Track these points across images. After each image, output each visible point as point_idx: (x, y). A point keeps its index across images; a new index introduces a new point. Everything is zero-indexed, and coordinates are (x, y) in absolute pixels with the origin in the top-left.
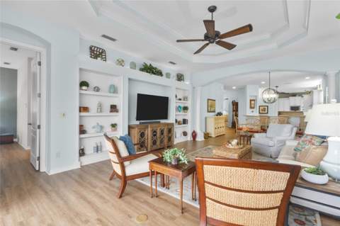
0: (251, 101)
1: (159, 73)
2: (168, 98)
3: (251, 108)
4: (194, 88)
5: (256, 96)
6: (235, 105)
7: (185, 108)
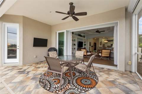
2: (83, 42)
4: (87, 39)
6: (95, 44)
7: (85, 45)
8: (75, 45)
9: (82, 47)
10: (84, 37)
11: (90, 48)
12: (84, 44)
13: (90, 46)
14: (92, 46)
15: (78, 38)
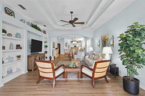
0: (66, 43)
1: (39, 30)
2: (42, 42)
3: (66, 46)
4: (49, 37)
5: (67, 42)
6: (59, 45)
7: (46, 46)
8: (21, 48)
9: (41, 51)
10: (44, 32)
11: (54, 51)
12: (43, 45)
13: (54, 49)
14: (56, 49)
15: (28, 31)
